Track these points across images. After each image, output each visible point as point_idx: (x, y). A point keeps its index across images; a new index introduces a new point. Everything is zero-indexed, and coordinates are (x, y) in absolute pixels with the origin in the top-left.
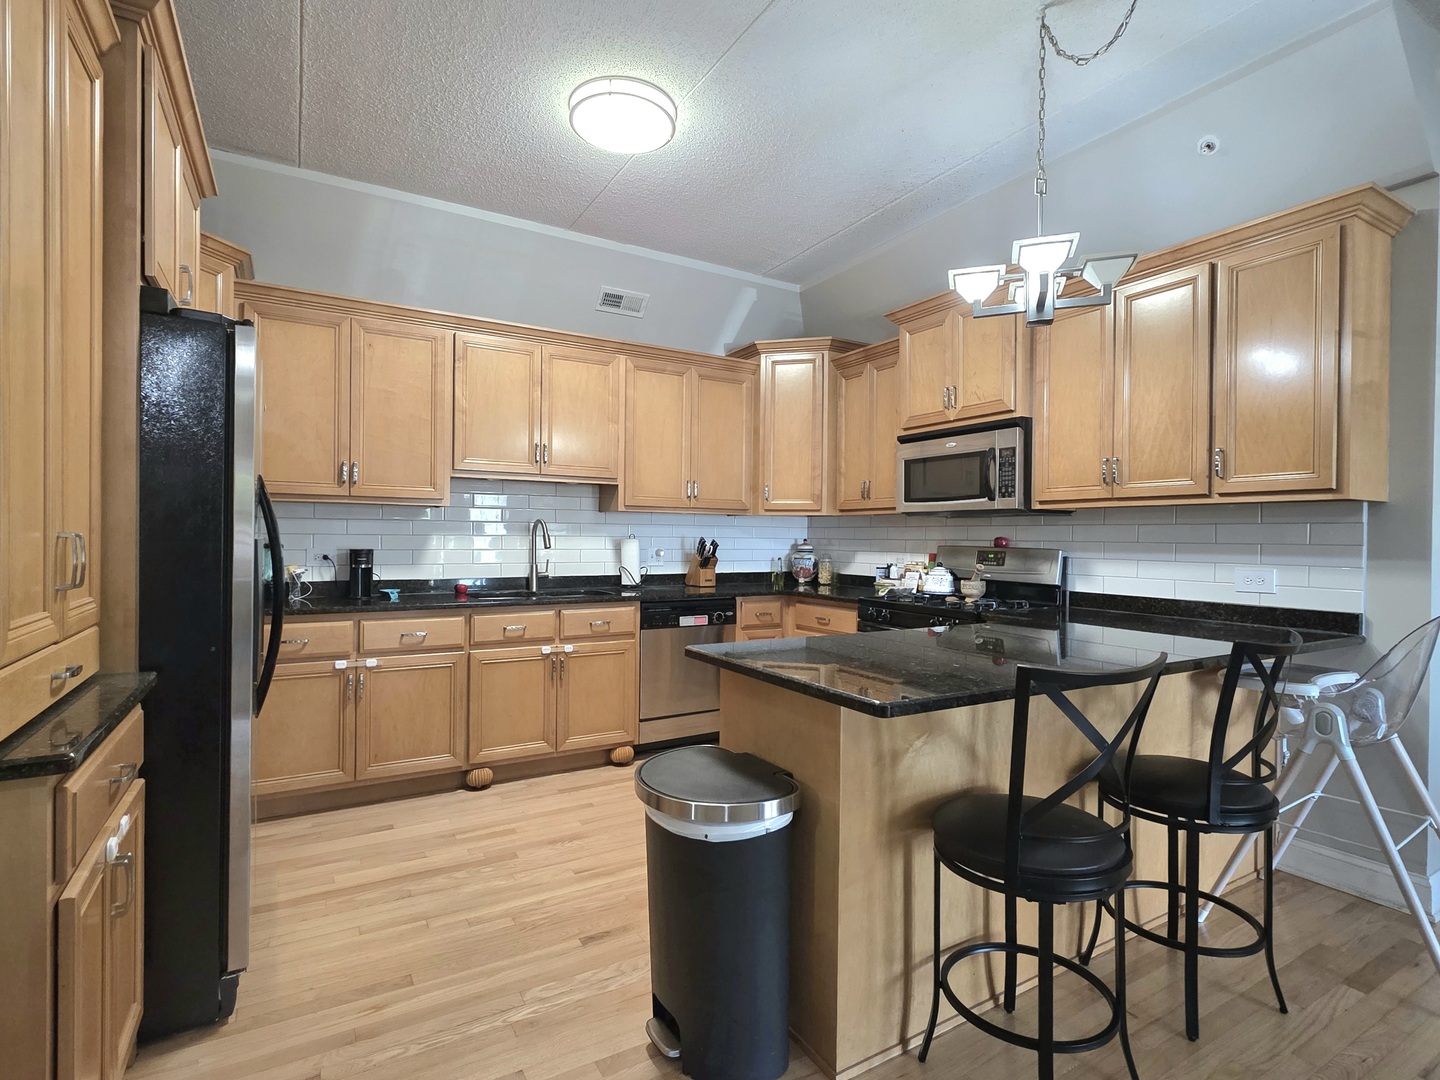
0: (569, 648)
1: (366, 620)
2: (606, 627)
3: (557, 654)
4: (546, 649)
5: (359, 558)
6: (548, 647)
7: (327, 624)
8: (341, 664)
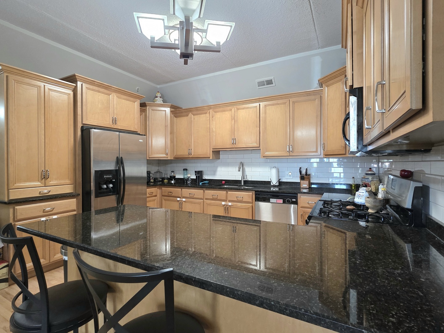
0: (230, 204)
1: (183, 189)
2: (242, 199)
3: (227, 205)
4: (223, 203)
5: (199, 174)
6: (224, 203)
7: (176, 189)
8: (178, 199)
